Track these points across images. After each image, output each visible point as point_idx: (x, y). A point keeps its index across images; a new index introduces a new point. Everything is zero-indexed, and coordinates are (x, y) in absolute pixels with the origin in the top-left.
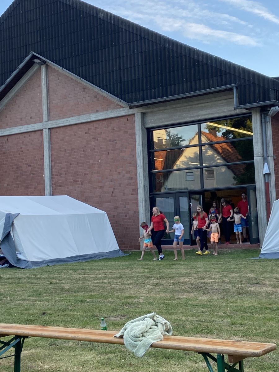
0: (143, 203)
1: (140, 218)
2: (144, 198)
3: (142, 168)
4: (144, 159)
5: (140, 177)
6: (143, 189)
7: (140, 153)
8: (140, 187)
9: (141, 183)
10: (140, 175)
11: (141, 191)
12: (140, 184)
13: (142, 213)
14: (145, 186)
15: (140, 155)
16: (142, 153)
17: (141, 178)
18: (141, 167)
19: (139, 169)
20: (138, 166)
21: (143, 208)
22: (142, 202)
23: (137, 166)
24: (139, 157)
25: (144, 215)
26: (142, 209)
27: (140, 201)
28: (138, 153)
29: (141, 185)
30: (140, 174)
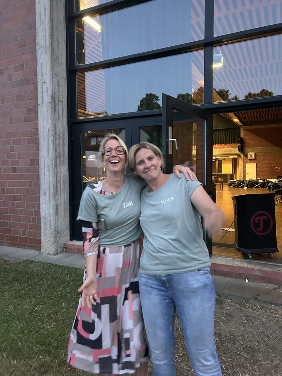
0: (48, 140)
1: (42, 177)
2: (50, 129)
3: (49, 51)
4: (55, 30)
5: (42, 76)
6: (50, 105)
7: (45, 12)
8: (43, 101)
9: (45, 90)
10: (44, 71)
11: (45, 109)
12: (43, 92)
13: (47, 164)
14: (57, 101)
15: (43, 17)
16: (48, 12)
17: (45, 76)
18: (46, 48)
19: (41, 54)
20: (40, 48)
21: (48, 152)
22: (46, 137)
23: (38, 47)
24: (42, 22)
25: (51, 171)
26: (46, 155)
27: (42, 137)
28: (40, 14)
29: (45, 95)
30: (44, 66)
